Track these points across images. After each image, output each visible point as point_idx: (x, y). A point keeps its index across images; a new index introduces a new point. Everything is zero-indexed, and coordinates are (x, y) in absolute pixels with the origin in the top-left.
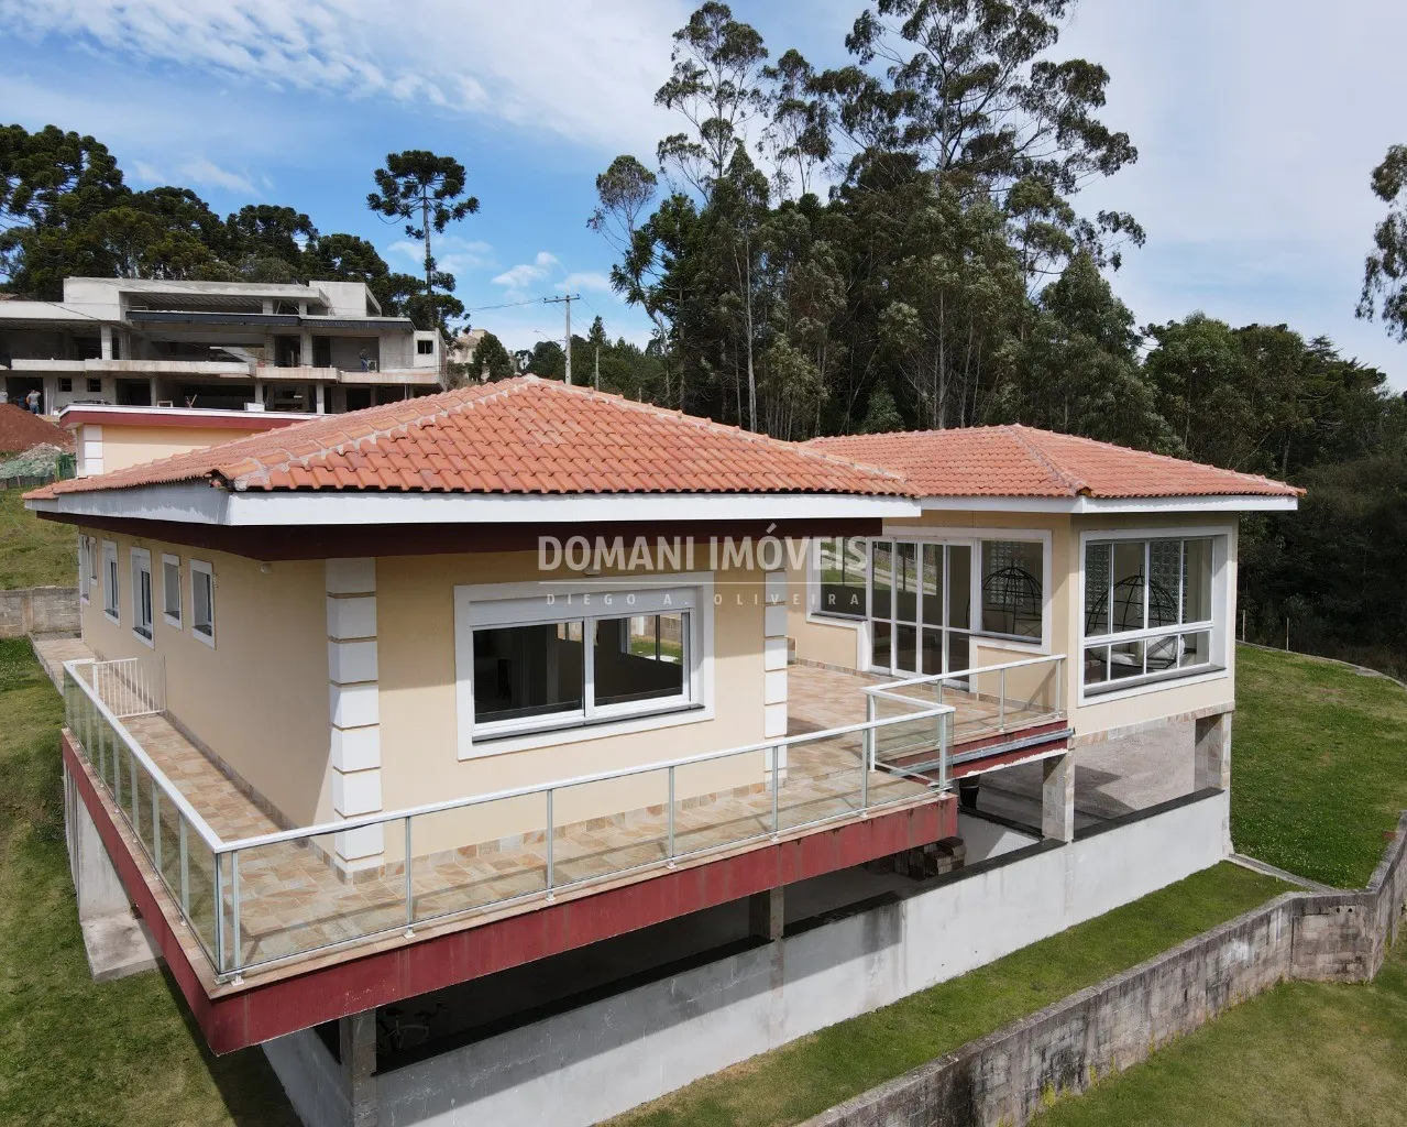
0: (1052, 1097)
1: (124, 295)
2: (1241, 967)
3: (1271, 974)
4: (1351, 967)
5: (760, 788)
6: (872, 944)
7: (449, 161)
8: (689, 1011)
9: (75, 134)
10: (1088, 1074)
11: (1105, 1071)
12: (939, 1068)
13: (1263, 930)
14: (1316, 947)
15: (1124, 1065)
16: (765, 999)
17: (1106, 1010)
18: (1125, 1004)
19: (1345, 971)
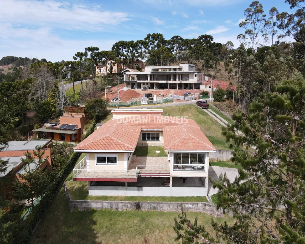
0: (152, 210)
1: (152, 69)
2: (190, 208)
3: (198, 211)
4: (213, 215)
5: (124, 173)
6: (139, 190)
7: (210, 36)
8: (116, 190)
9: (157, 34)
10: (158, 210)
11: (161, 211)
12: (135, 202)
13: (196, 205)
14: (207, 210)
15: (165, 211)
16: (125, 191)
17: (161, 205)
18: (165, 205)
19: (212, 215)
